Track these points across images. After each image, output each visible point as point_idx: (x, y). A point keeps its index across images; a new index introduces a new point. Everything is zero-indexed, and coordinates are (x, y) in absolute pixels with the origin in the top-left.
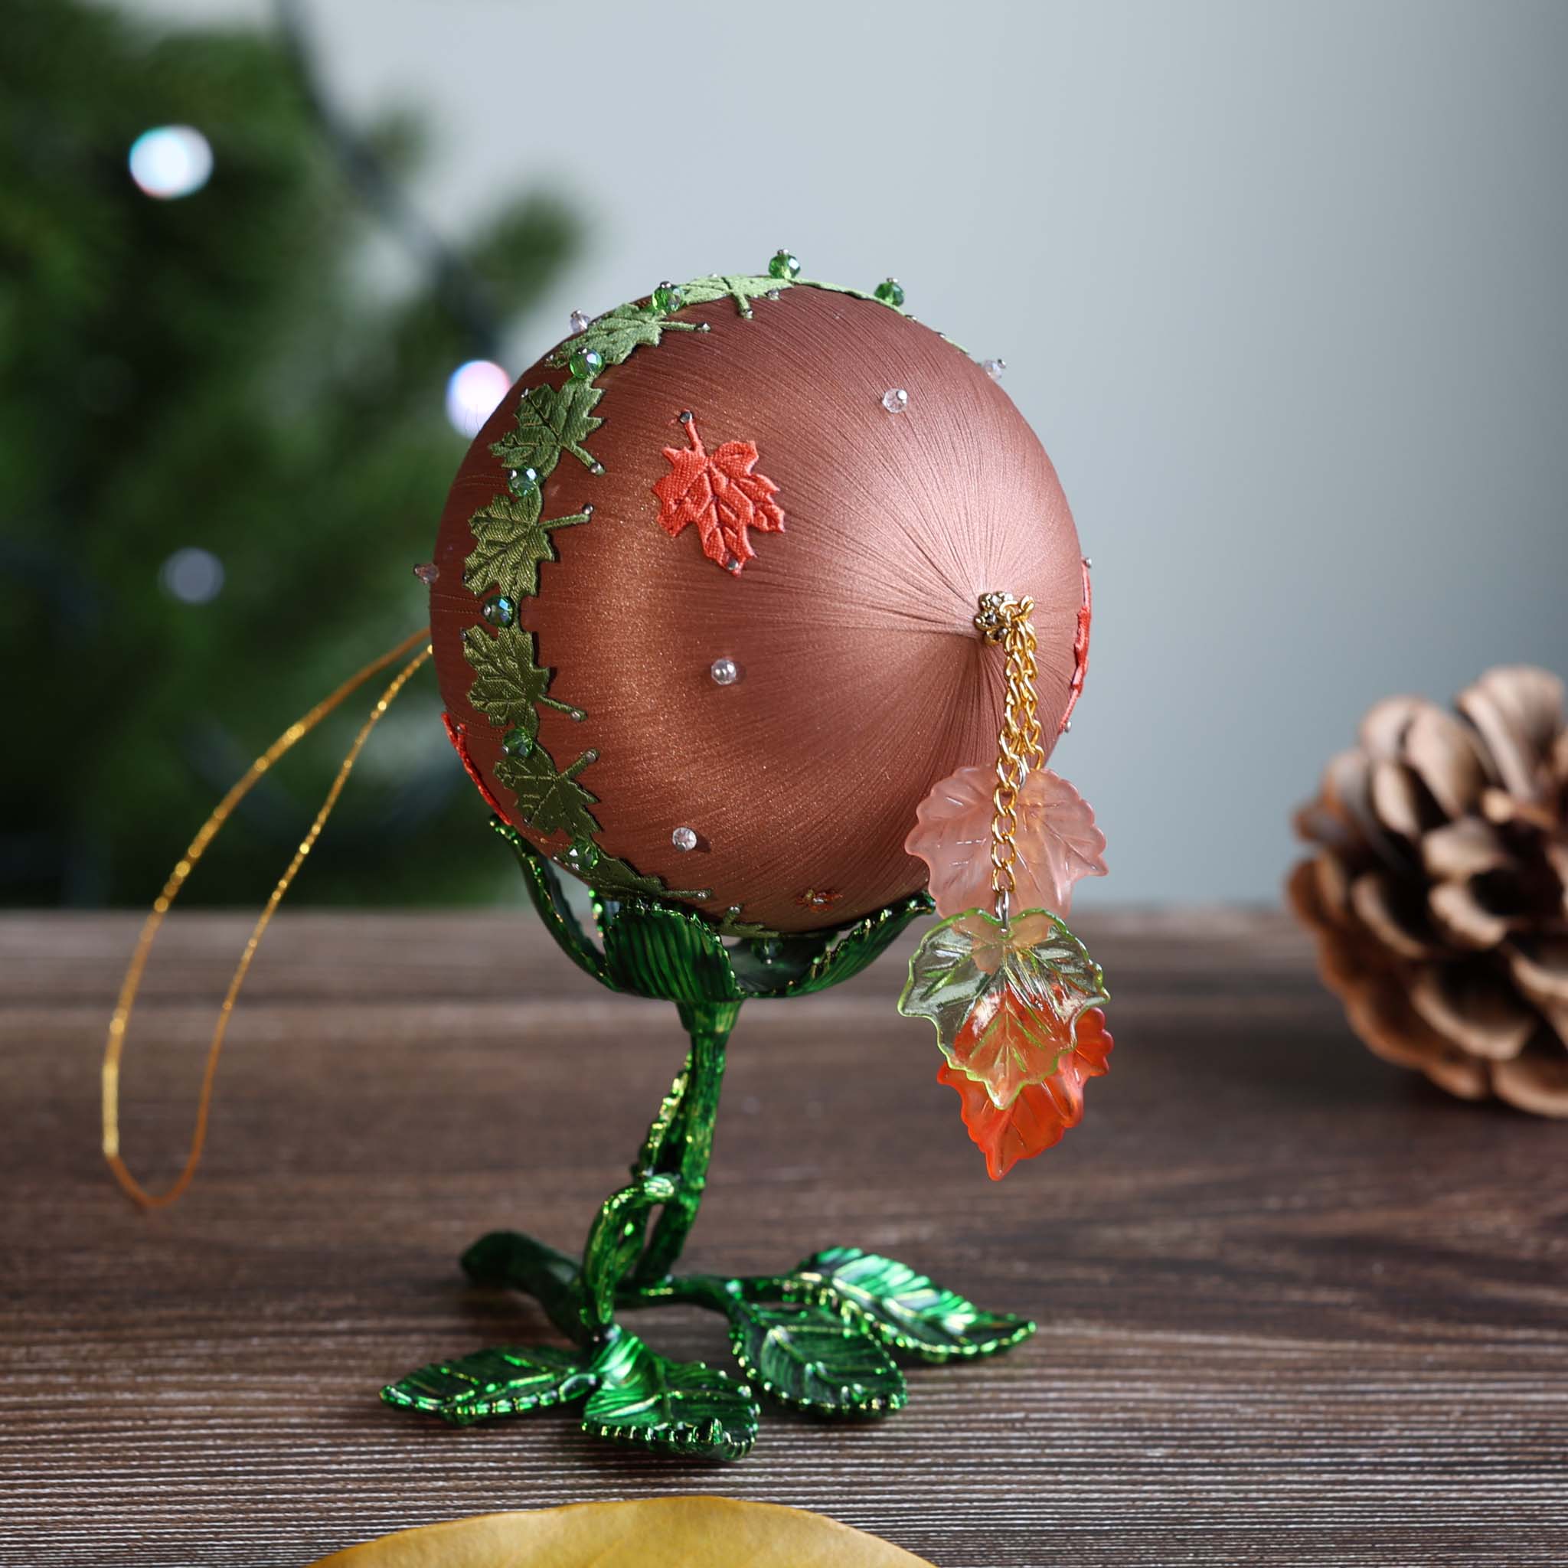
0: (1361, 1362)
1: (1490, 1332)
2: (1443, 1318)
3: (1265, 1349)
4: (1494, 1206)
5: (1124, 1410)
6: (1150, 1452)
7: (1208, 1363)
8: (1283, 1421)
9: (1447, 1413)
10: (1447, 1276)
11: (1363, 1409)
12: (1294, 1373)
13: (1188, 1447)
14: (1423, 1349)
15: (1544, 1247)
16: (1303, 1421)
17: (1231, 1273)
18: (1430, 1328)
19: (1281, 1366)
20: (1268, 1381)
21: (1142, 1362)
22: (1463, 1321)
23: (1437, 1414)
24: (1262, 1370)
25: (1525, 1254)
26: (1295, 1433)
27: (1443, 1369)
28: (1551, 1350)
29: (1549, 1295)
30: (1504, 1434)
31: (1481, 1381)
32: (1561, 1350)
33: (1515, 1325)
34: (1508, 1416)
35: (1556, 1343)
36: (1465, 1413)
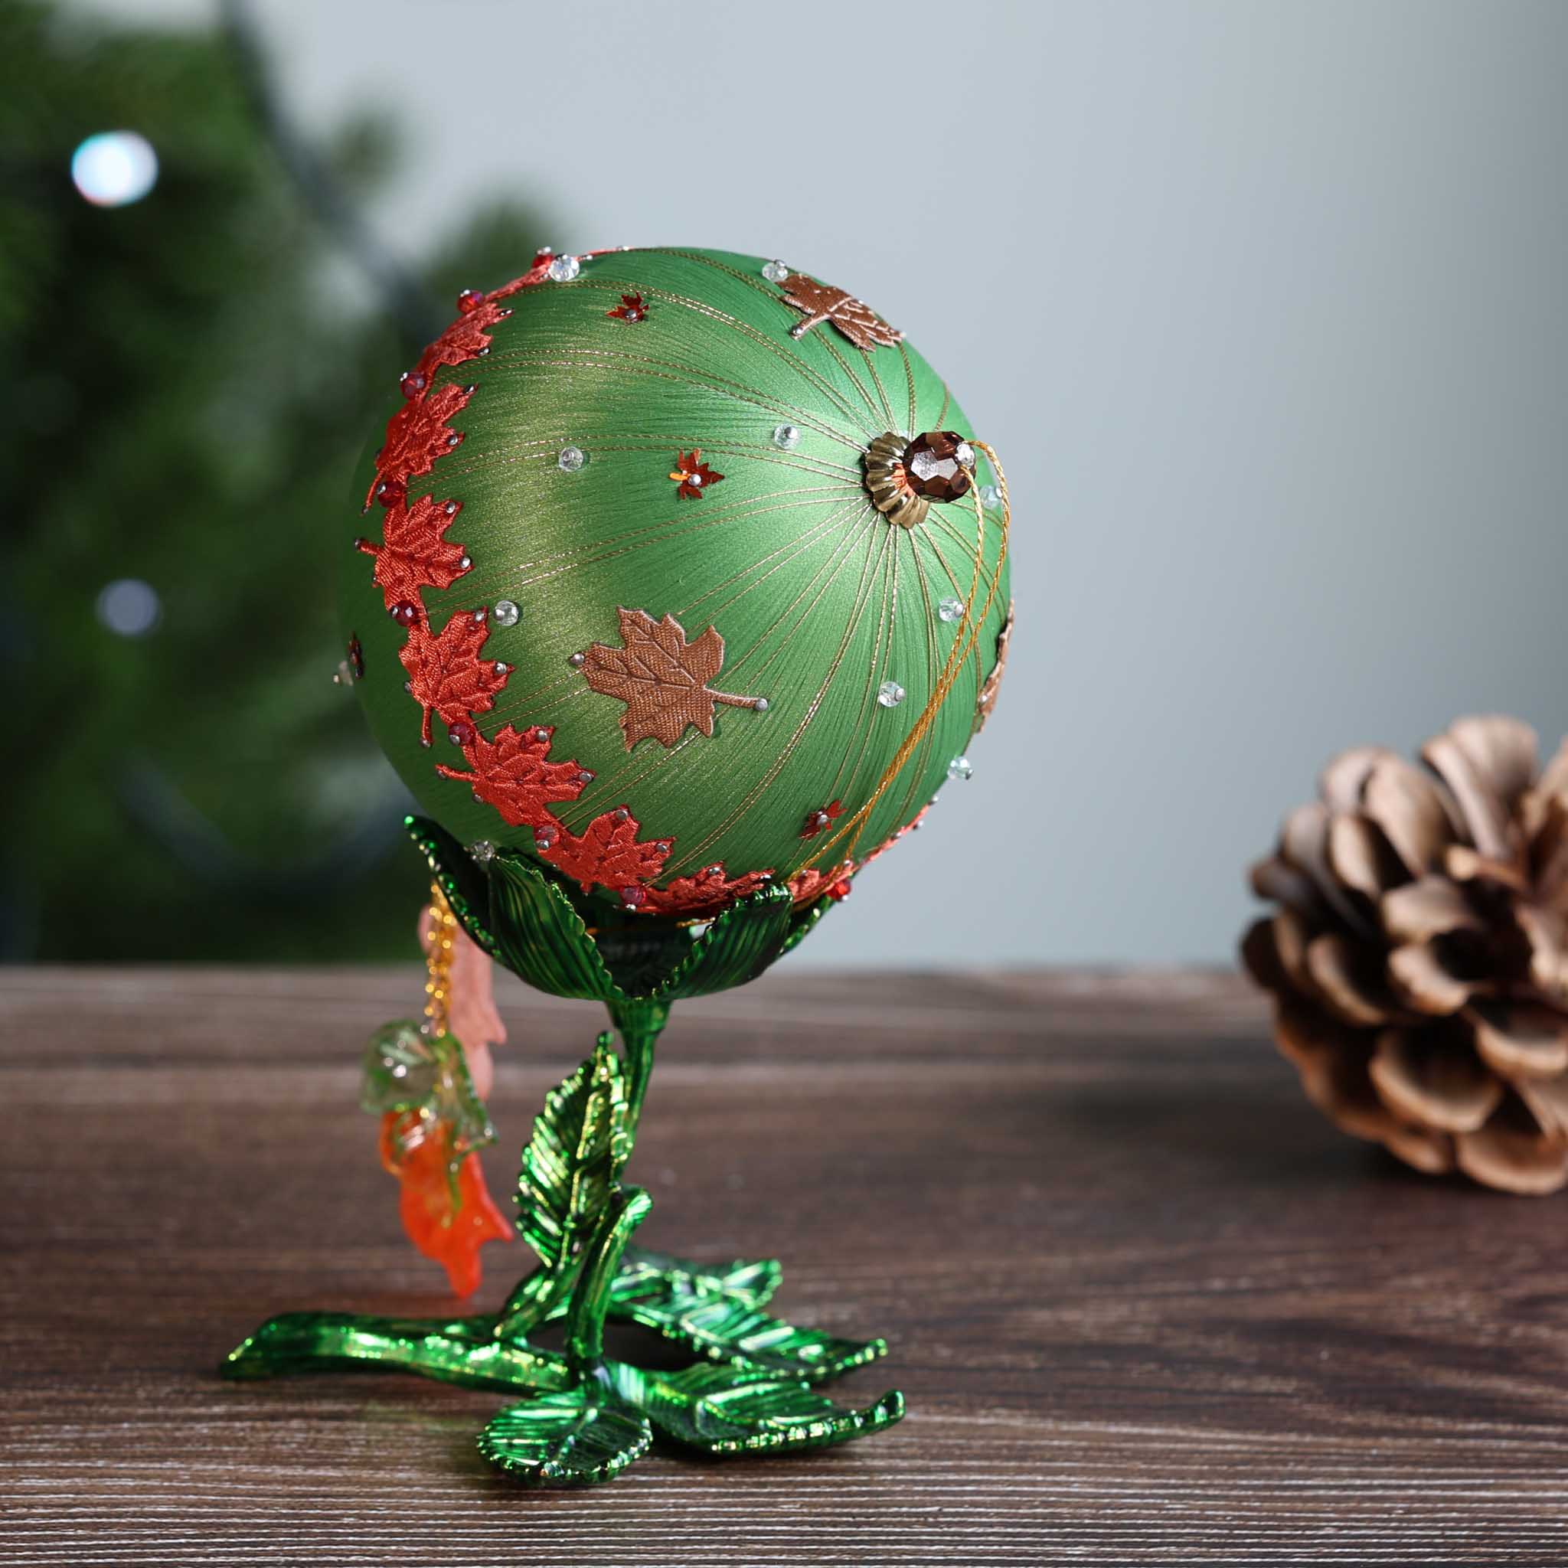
0: (1301, 1455)
1: (1440, 1424)
2: (1391, 1409)
3: (1199, 1441)
4: (1451, 1288)
5: (1046, 1504)
6: (1069, 1550)
7: (1136, 1455)
8: (1214, 1518)
9: (1389, 1511)
10: (1399, 1364)
11: (1299, 1505)
12: (1228, 1466)
13: (1110, 1544)
14: (1368, 1442)
15: (1504, 1333)
16: (1235, 1518)
17: (1166, 1360)
18: (1377, 1420)
19: (1213, 1458)
20: (1201, 1475)
21: (1067, 1454)
22: (1412, 1412)
23: (1378, 1511)
24: (1194, 1464)
25: (1483, 1341)
26: (1226, 1532)
27: (1387, 1464)
28: (1504, 1444)
29: (1506, 1385)
30: (1448, 1533)
31: (1427, 1477)
32: (1515, 1444)
33: (1468, 1417)
34: (1454, 1515)
35: (1510, 1436)
36: (1408, 1511)
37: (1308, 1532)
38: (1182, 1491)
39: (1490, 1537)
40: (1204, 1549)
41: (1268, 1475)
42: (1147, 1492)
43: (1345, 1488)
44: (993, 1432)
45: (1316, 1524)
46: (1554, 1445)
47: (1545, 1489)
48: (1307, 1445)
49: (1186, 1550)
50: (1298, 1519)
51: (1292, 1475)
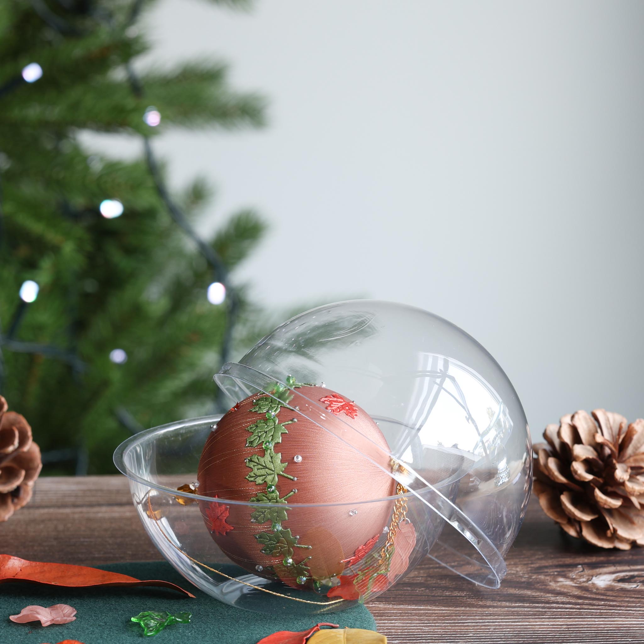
0: (464, 614)
1: (508, 604)
2: (493, 600)
3: (435, 610)
4: (516, 565)
7: (416, 615)
8: (437, 632)
9: (489, 629)
11: (463, 628)
12: (443, 617)
13: (406, 640)
14: (485, 609)
15: (530, 577)
16: (443, 632)
17: (427, 587)
18: (489, 603)
19: (439, 615)
20: (434, 620)
21: (395, 615)
22: (499, 601)
23: (486, 629)
24: (433, 617)
25: (523, 580)
26: (440, 636)
27: (490, 616)
28: (526, 609)
29: (529, 593)
30: (506, 635)
31: (502, 619)
32: (529, 609)
33: (516, 602)
34: (508, 630)
35: (528, 607)
36: (495, 629)
37: (464, 635)
38: (428, 625)
39: (518, 636)
40: (433, 641)
41: (455, 620)
42: (418, 625)
43: (477, 623)
44: (374, 609)
45: (467, 633)
46: (541, 610)
47: (536, 622)
48: (467, 611)
49: (428, 641)
50: (462, 632)
51: (461, 619)
